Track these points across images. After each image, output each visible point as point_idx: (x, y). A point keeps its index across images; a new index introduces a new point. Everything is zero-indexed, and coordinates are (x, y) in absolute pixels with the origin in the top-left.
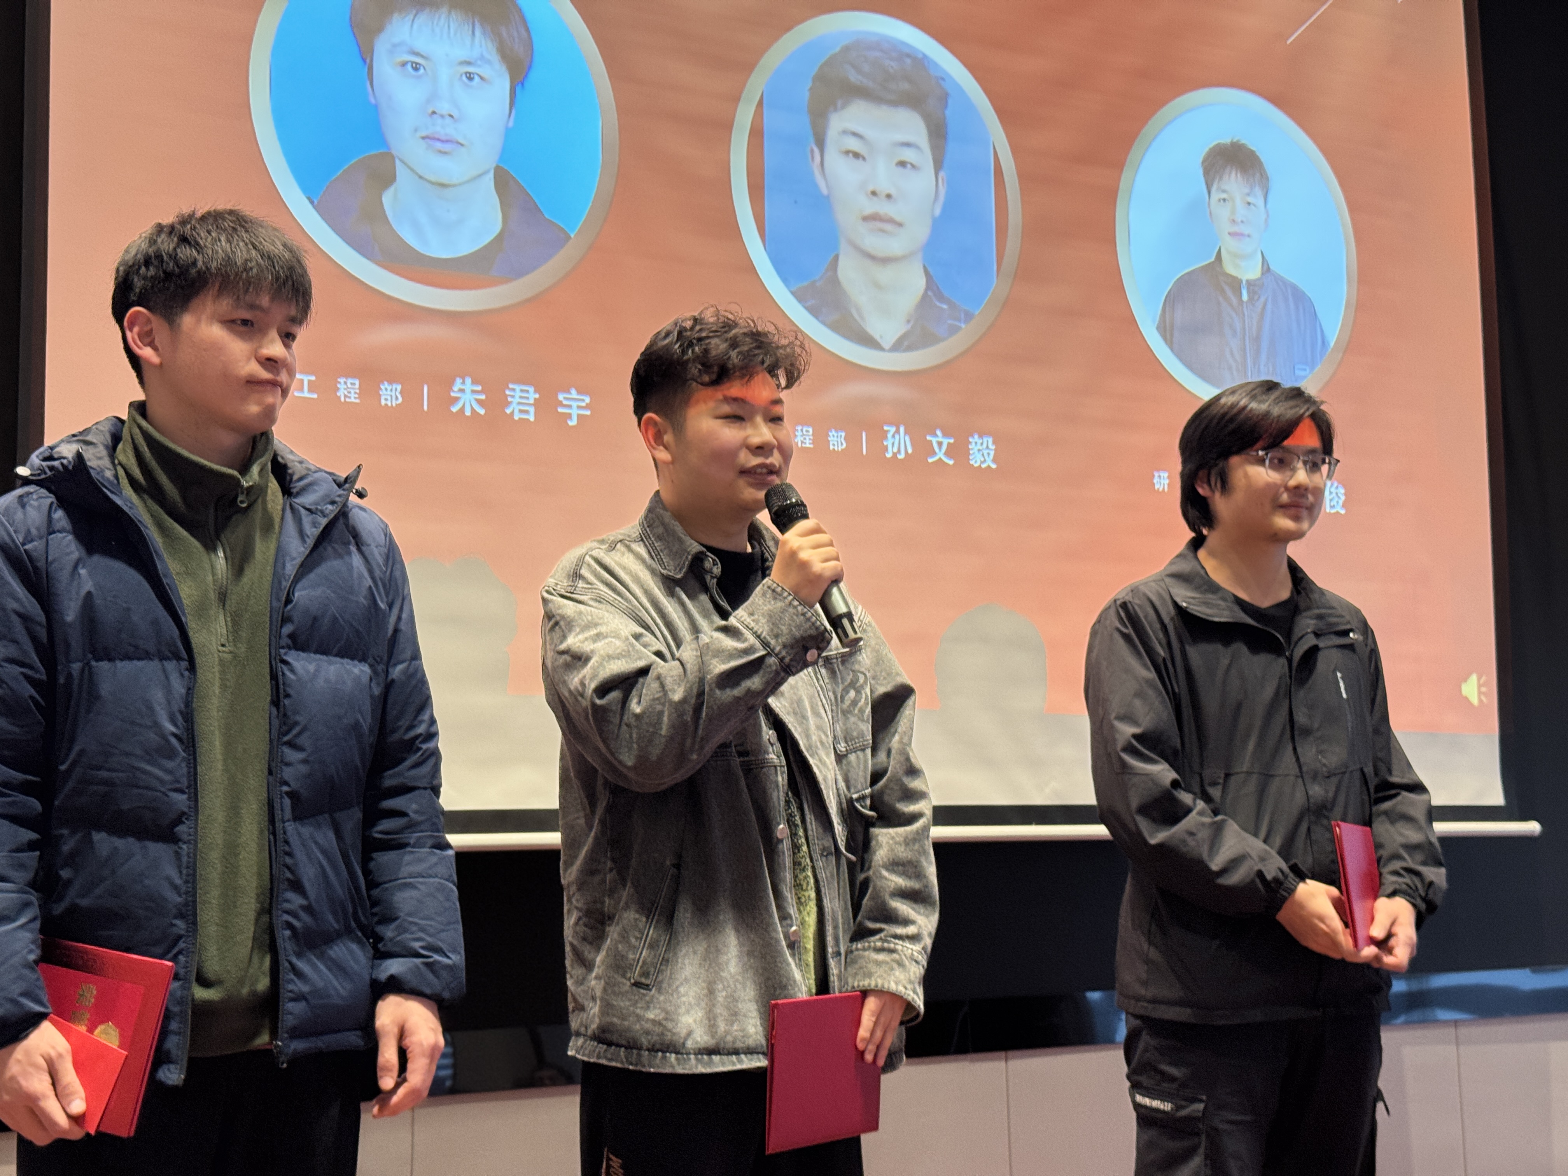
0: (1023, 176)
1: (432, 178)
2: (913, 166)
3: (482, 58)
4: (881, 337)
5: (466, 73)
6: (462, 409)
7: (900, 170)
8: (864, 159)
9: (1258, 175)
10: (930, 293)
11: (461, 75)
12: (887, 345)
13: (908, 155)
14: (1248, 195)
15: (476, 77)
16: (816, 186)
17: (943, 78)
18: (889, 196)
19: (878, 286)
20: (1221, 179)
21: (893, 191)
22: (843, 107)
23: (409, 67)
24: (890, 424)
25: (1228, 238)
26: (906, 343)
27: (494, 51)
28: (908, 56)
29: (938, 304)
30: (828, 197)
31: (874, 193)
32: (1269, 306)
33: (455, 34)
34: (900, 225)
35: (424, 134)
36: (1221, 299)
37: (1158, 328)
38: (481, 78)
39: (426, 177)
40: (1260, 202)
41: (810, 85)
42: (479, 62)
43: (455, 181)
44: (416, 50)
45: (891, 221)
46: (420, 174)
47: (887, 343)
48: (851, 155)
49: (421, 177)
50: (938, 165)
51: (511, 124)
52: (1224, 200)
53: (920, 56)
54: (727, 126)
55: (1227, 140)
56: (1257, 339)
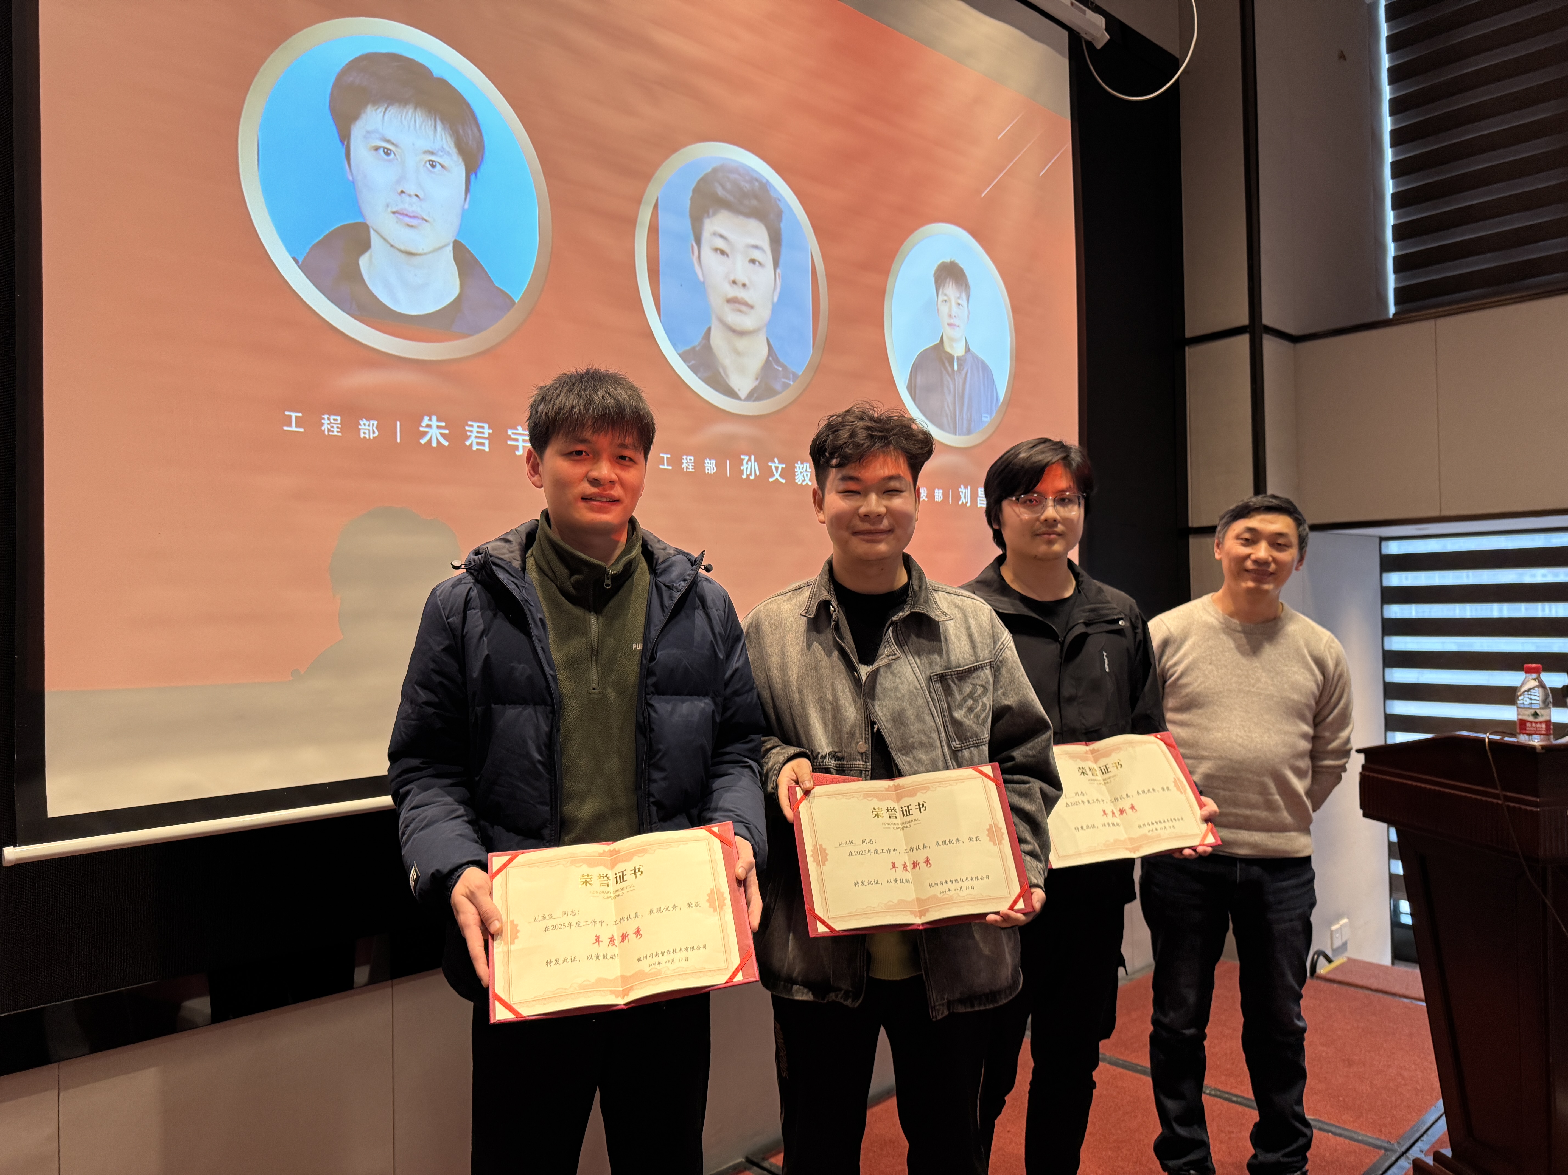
0: (829, 276)
1: (402, 248)
2: (760, 264)
3: (442, 149)
4: (739, 390)
5: (429, 161)
6: (430, 440)
7: (751, 265)
8: (727, 255)
9: (964, 285)
10: (771, 359)
11: (426, 163)
12: (743, 397)
13: (756, 255)
14: (959, 298)
15: (438, 165)
16: (695, 274)
17: (780, 199)
18: (744, 285)
19: (737, 353)
20: (944, 286)
21: (747, 282)
22: (714, 214)
23: (381, 151)
24: (745, 454)
25: (947, 328)
26: (755, 395)
27: (452, 145)
28: (757, 180)
29: (776, 367)
30: (703, 283)
31: (734, 282)
32: (969, 374)
33: (420, 127)
34: (752, 307)
35: (394, 210)
36: (942, 369)
37: (907, 388)
38: (442, 166)
39: (397, 245)
40: (964, 303)
41: (691, 194)
42: (441, 154)
43: (420, 251)
44: (388, 138)
45: (746, 304)
46: (392, 243)
47: (743, 394)
48: (719, 252)
49: (392, 246)
50: (776, 264)
51: (466, 206)
52: (946, 301)
53: (764, 181)
54: (632, 222)
55: (948, 260)
56: (962, 397)
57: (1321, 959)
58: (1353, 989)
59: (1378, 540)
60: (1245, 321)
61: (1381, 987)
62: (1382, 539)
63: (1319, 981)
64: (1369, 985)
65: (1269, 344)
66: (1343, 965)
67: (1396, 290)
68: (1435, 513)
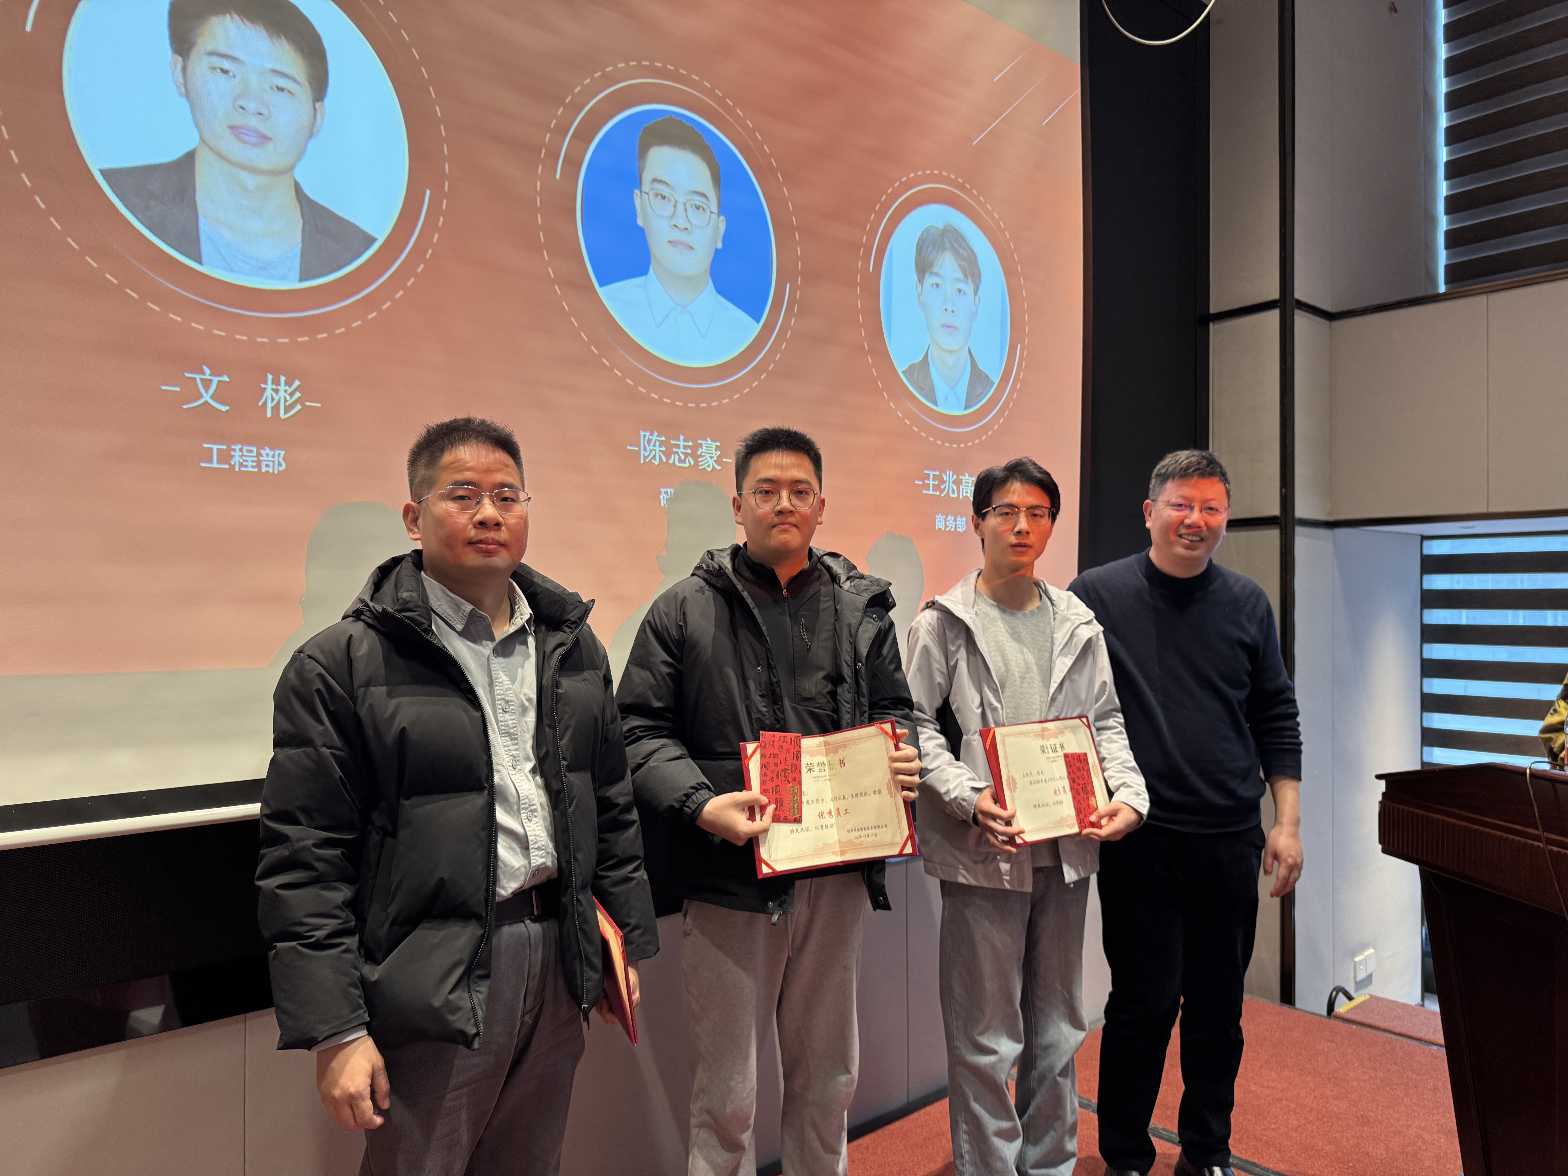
57: (1341, 996)
58: (1374, 1032)
59: (1419, 538)
60: (1275, 295)
61: (1404, 1030)
62: (1424, 538)
63: (1336, 1022)
64: (1391, 1029)
65: (1302, 321)
66: (1364, 1002)
67: (1447, 267)
68: (1483, 510)
